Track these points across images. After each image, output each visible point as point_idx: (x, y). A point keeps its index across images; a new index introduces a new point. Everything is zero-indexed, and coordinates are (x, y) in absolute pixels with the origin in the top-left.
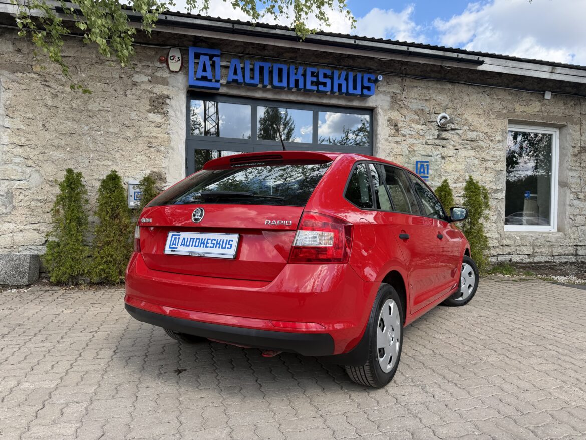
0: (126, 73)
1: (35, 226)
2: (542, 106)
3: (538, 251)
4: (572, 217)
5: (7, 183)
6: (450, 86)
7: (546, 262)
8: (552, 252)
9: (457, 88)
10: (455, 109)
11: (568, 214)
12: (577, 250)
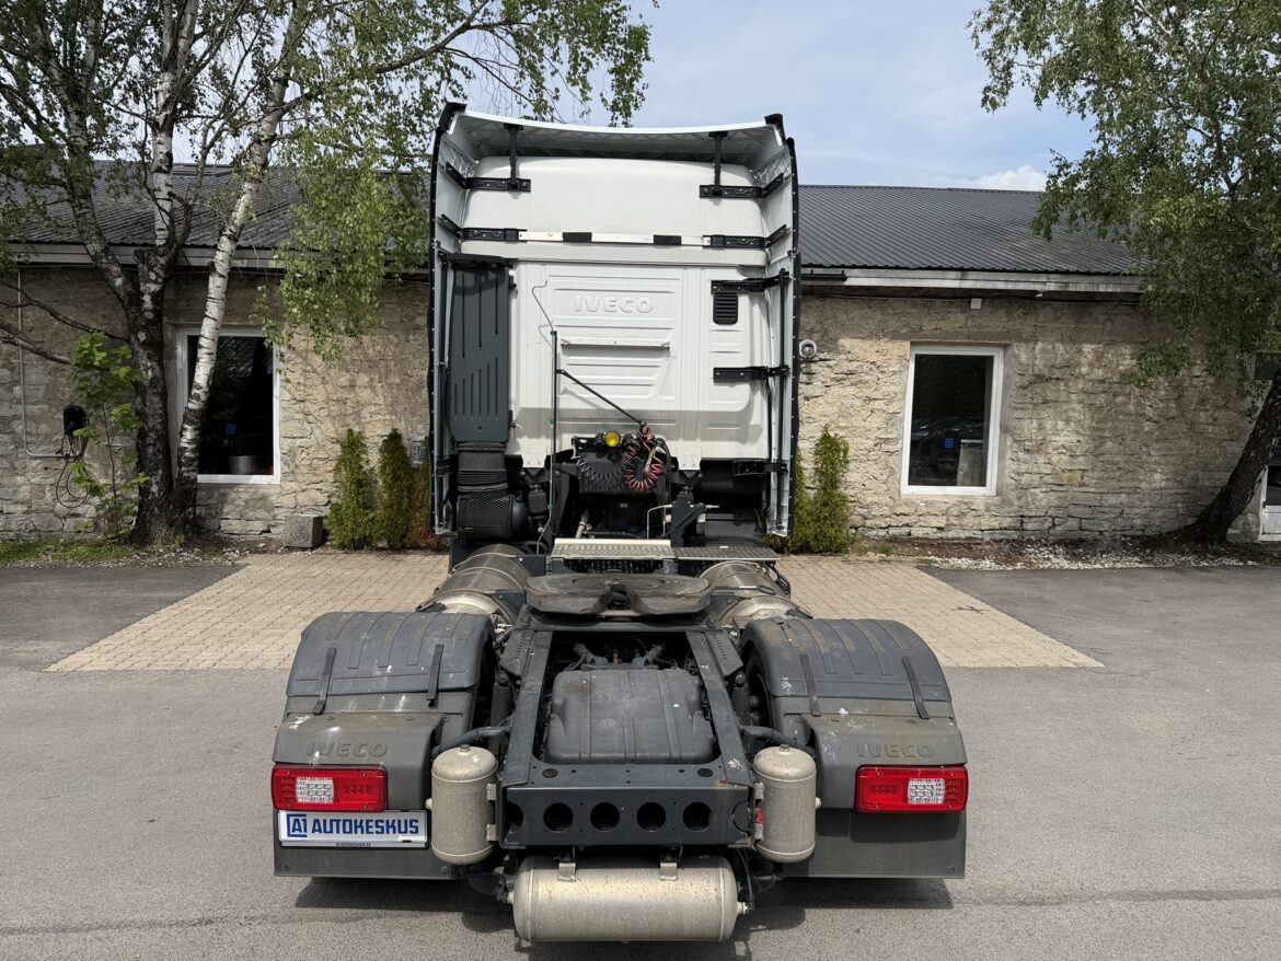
0: (407, 316)
1: (318, 486)
2: (967, 319)
3: (955, 522)
4: (1013, 475)
5: (289, 440)
6: (818, 303)
7: (967, 538)
8: (980, 524)
9: (828, 305)
10: (826, 333)
11: (1007, 471)
12: (1022, 523)
